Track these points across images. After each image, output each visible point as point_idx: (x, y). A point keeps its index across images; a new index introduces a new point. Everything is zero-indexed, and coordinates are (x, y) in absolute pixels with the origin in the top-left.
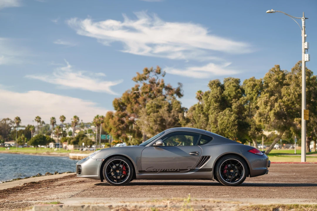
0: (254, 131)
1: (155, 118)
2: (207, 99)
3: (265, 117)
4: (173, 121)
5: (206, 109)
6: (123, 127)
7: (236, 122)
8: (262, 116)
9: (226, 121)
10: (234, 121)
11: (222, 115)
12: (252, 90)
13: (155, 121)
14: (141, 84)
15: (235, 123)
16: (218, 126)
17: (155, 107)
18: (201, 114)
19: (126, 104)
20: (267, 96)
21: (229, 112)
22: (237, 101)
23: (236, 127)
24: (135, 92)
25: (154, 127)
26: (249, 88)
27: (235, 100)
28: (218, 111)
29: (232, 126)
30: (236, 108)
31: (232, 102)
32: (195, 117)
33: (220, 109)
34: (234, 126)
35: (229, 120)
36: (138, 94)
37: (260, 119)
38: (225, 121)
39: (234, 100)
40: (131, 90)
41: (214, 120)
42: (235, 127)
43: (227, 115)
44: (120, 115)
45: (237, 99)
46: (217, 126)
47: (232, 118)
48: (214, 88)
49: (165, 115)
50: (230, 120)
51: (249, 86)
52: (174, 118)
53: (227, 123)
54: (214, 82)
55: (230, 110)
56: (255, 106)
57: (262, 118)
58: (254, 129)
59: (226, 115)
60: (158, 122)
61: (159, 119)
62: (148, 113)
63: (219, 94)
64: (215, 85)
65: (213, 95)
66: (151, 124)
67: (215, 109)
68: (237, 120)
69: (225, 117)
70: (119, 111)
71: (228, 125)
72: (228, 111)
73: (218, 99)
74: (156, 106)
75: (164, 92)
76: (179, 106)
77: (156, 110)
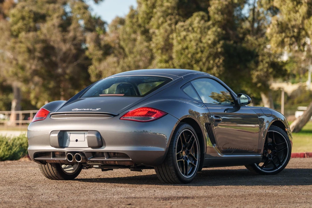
0: (265, 70)
1: (29, 45)
3: (295, 34)
4: (74, 51)
5: (145, 16)
7: (219, 46)
8: (287, 31)
9: (193, 43)
10: (214, 43)
11: (183, 29)
13: (30, 51)
15: (217, 49)
16: (174, 56)
17: (29, 17)
18: (139, 32)
21: (202, 22)
23: (221, 61)
25: (28, 66)
28: (174, 20)
29: (208, 58)
30: (220, 13)
32: (124, 40)
33: (179, 14)
34: (214, 59)
35: (201, 42)
37: (280, 39)
38: (190, 46)
41: (162, 43)
42: (217, 60)
43: (195, 29)
46: (171, 58)
47: (208, 37)
49: (53, 38)
50: (204, 41)
52: (75, 45)
53: (197, 49)
55: (203, 18)
56: (268, 6)
57: (287, 37)
58: (267, 65)
59: (193, 29)
60: (37, 54)
61: (39, 46)
62: (15, 33)
66: (21, 59)
67: (166, 14)
68: (222, 42)
69: (191, 36)
71: (199, 55)
72: (197, 19)
74: (32, 16)
76: (85, 15)
77: (32, 24)
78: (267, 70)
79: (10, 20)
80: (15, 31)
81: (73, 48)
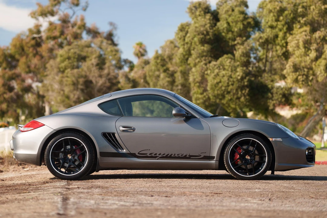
0: (280, 100)
1: (74, 79)
2: (185, 37)
3: (305, 73)
4: (108, 84)
5: (182, 57)
6: (12, 98)
7: (246, 80)
8: (300, 71)
9: (226, 78)
10: (242, 78)
11: (216, 67)
12: (277, 20)
13: (75, 84)
14: (44, 23)
15: (244, 83)
16: (208, 88)
17: (74, 58)
19: (17, 56)
20: (305, 31)
22: (246, 40)
23: (247, 91)
24: (35, 36)
25: (72, 96)
26: (272, 14)
27: (241, 39)
28: (208, 61)
29: (237, 90)
30: (245, 55)
31: (236, 42)
33: (211, 56)
34: (242, 90)
35: (231, 77)
36: (39, 40)
37: (295, 77)
38: (222, 80)
39: (238, 40)
40: (27, 33)
41: (200, 78)
42: (243, 92)
43: (227, 68)
44: (7, 76)
45: (244, 38)
46: (205, 90)
47: (238, 74)
48: (200, 15)
49: (92, 74)
50: (233, 76)
51: (270, 11)
52: (109, 80)
53: (228, 83)
54: (200, 4)
55: (231, 59)
56: (282, 51)
57: (299, 75)
58: (281, 96)
59: (224, 67)
60: (80, 87)
61: (81, 80)
62: (62, 70)
63: (209, 27)
64: (200, 9)
65: (198, 29)
66: (67, 90)
67: (201, 56)
68: (247, 78)
70: (5, 69)
71: (231, 87)
72: (228, 60)
73: (208, 37)
74: (76, 57)
75: (86, 37)
76: (116, 56)
77: (75, 64)
78: (281, 100)
79: (59, 59)
80: (62, 68)
81: (107, 82)
